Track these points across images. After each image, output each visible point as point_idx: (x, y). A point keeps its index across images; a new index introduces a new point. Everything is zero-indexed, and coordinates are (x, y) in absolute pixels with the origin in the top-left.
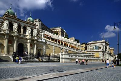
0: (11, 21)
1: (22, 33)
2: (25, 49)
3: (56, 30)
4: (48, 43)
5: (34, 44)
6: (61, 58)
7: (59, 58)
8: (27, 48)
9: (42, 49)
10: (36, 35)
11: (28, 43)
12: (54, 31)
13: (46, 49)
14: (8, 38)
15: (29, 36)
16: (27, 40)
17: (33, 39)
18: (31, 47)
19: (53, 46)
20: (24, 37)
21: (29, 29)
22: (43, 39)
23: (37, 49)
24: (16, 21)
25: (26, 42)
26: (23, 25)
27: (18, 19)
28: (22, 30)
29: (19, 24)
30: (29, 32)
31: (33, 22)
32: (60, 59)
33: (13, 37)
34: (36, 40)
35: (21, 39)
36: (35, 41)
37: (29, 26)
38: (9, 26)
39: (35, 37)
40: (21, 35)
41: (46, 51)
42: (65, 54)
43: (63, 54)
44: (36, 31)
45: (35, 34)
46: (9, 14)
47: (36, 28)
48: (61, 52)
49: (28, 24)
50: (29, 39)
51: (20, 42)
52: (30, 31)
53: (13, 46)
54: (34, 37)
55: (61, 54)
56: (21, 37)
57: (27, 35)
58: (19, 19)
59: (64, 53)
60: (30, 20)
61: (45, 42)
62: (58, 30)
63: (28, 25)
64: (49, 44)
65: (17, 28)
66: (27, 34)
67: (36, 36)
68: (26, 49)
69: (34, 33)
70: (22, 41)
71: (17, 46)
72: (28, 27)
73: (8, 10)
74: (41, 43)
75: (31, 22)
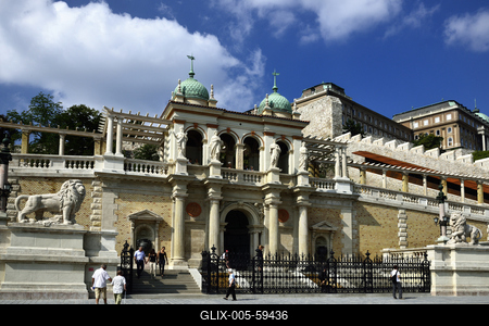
0: (196, 125)
1: (239, 165)
2: (256, 236)
3: (426, 123)
4: (365, 196)
5: (298, 208)
6: (437, 272)
7: (425, 269)
8: (263, 227)
9: (335, 229)
10: (301, 170)
11: (267, 206)
12: (416, 125)
13: (355, 228)
14: (184, 194)
15: (270, 174)
16: (264, 193)
17: (291, 185)
18: (281, 225)
19: (397, 208)
20: (249, 184)
21: (268, 145)
22: (340, 182)
23: (310, 230)
24: (214, 120)
25: (260, 206)
26: (241, 133)
27: (220, 113)
28: (239, 154)
29: (228, 130)
30: (268, 160)
31: (287, 110)
32: (433, 275)
33: (203, 187)
34: (303, 191)
35: (237, 195)
36: (298, 194)
37: (268, 134)
38: (187, 145)
39: (300, 178)
40: (234, 174)
41: (356, 236)
42: (457, 250)
43: (450, 250)
44: (303, 149)
45: (297, 162)
46: (185, 99)
47: (300, 138)
48: (442, 238)
49: (263, 123)
50: (272, 188)
51: (233, 207)
52: (275, 154)
53: (204, 225)
54: (295, 177)
55: (437, 250)
56: (235, 185)
57: (264, 171)
58: (225, 111)
59: (452, 244)
60: (271, 105)
61: (349, 192)
62: (437, 120)
63: (267, 128)
64: (372, 200)
65: (218, 151)
66: (263, 168)
67: (302, 174)
68: (260, 235)
69: (292, 159)
70: (242, 202)
71: (220, 226)
72: (265, 138)
73: (183, 84)
74: (329, 202)
75: (279, 115)
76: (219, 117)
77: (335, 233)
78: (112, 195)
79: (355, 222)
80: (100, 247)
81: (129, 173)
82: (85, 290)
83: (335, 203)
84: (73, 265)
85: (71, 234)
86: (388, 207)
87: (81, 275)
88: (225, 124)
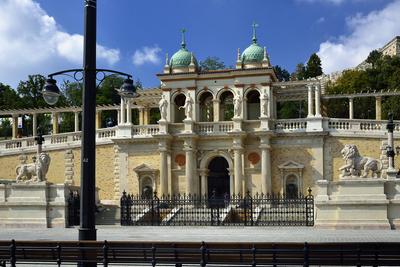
0: (179, 90)
1: (216, 117)
4: (341, 130)
9: (301, 167)
18: (252, 167)
20: (223, 133)
22: (311, 120)
24: (192, 83)
26: (216, 89)
28: (215, 108)
29: (205, 89)
35: (213, 144)
37: (237, 86)
46: (171, 70)
49: (234, 77)
55: (320, 185)
61: (320, 129)
64: (350, 134)
72: (237, 90)
74: (299, 141)
75: (248, 66)
76: (196, 79)
77: (303, 170)
78: (125, 155)
79: (328, 158)
80: (56, 195)
81: (135, 136)
82: (46, 223)
83: (304, 141)
84: (40, 207)
85: (39, 188)
86: (368, 139)
87: (44, 213)
88: (202, 85)
